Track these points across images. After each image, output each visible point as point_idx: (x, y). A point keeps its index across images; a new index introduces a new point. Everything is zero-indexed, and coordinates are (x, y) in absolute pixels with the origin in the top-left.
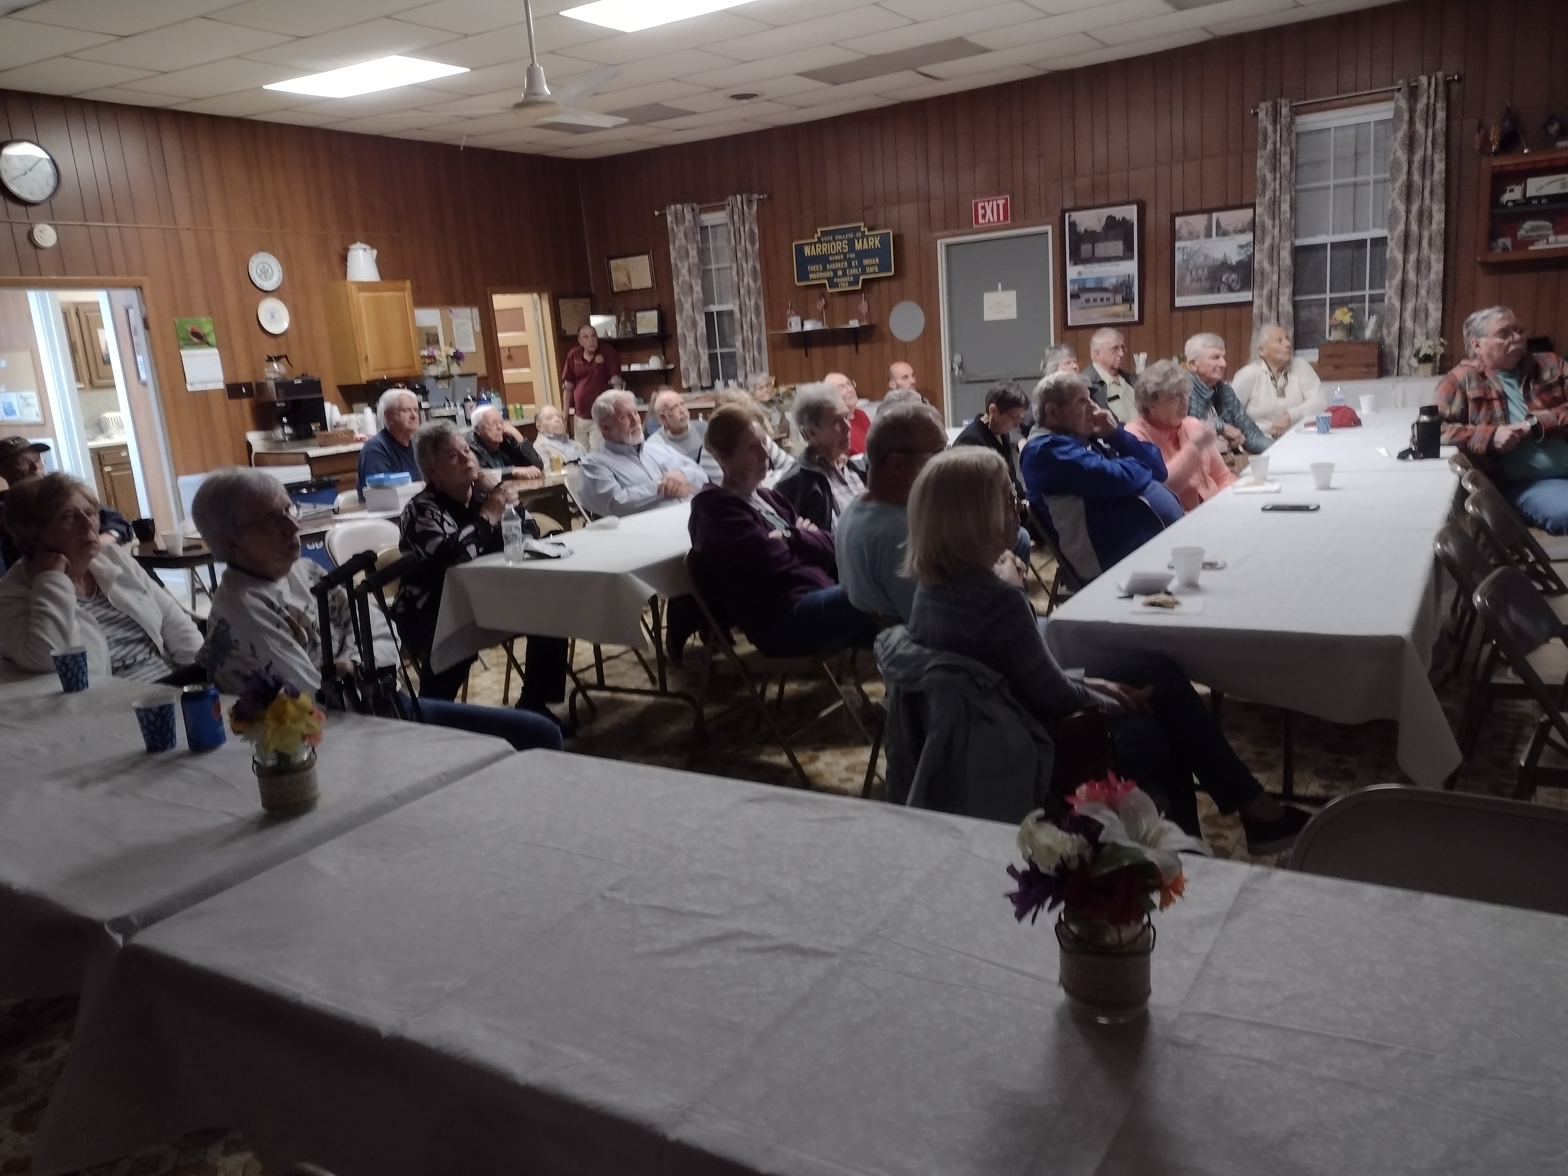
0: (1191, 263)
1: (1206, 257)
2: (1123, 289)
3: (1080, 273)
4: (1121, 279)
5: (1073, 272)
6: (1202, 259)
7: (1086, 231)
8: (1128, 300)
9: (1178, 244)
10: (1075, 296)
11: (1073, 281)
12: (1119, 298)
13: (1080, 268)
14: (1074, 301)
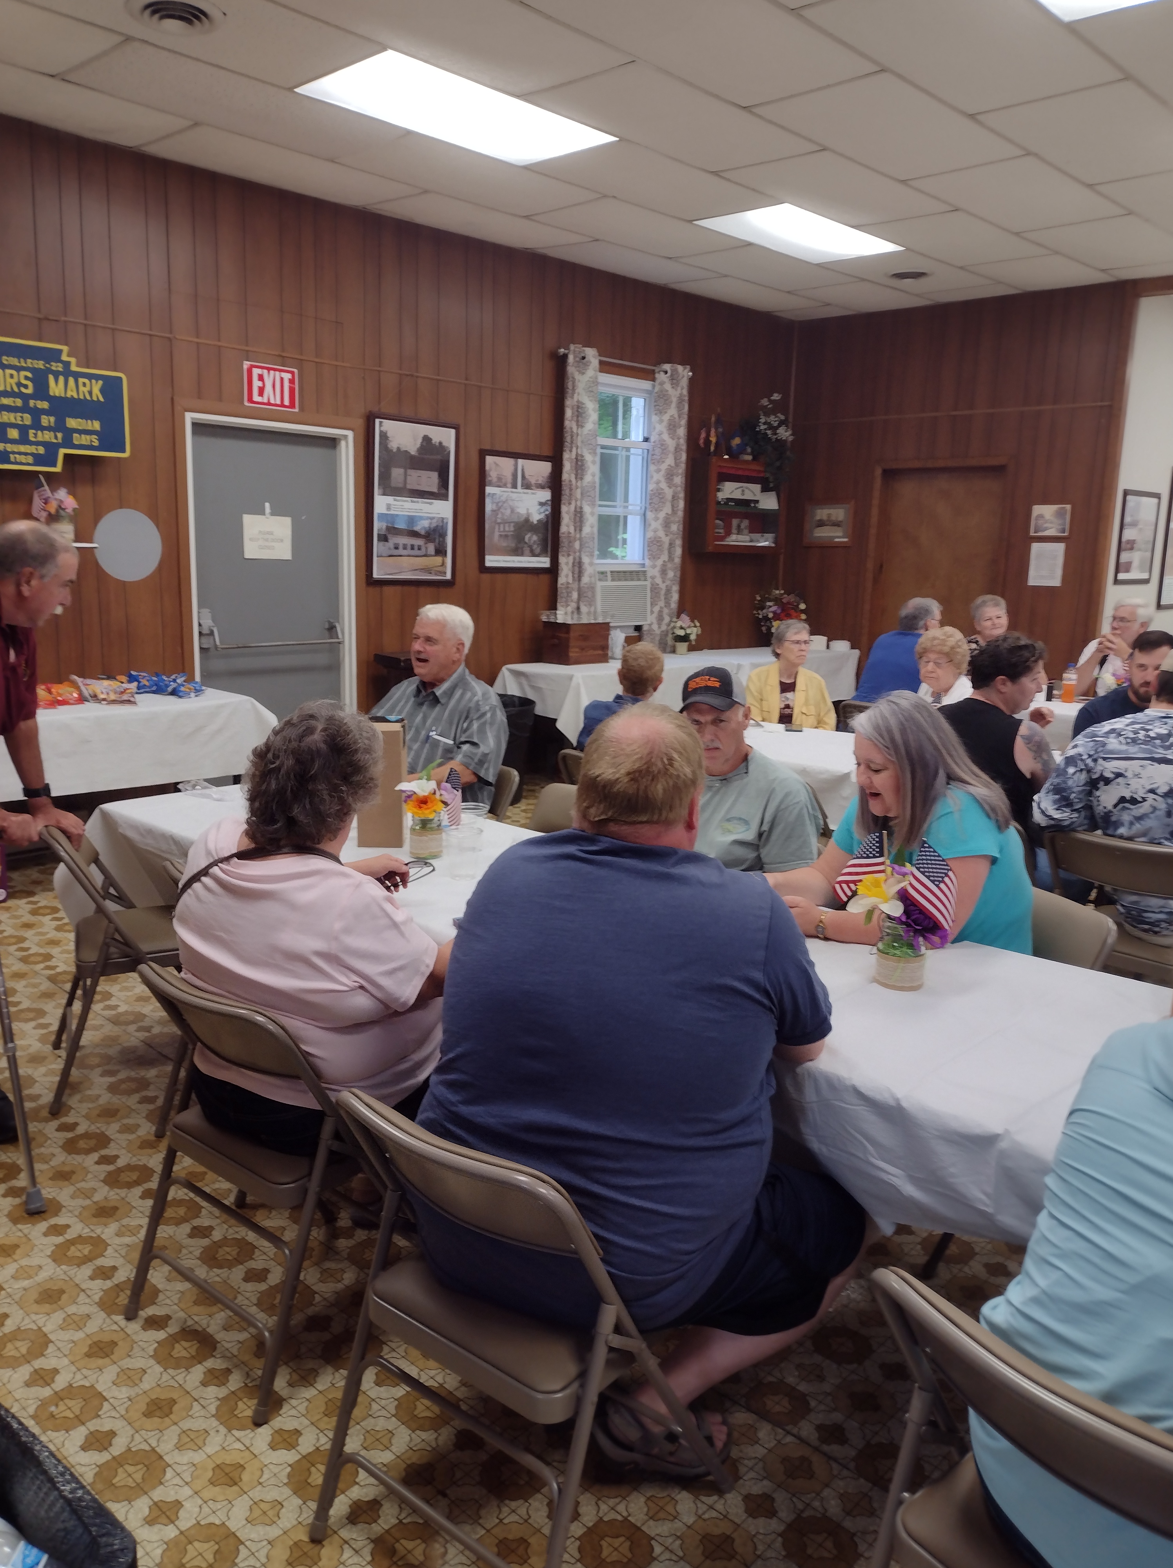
0: (500, 516)
1: (512, 511)
2: (434, 535)
3: (389, 507)
4: (434, 525)
5: (382, 503)
6: (508, 512)
7: (398, 449)
8: (440, 551)
9: (489, 490)
10: (383, 538)
11: (381, 516)
12: (431, 548)
13: (390, 499)
14: (382, 543)
